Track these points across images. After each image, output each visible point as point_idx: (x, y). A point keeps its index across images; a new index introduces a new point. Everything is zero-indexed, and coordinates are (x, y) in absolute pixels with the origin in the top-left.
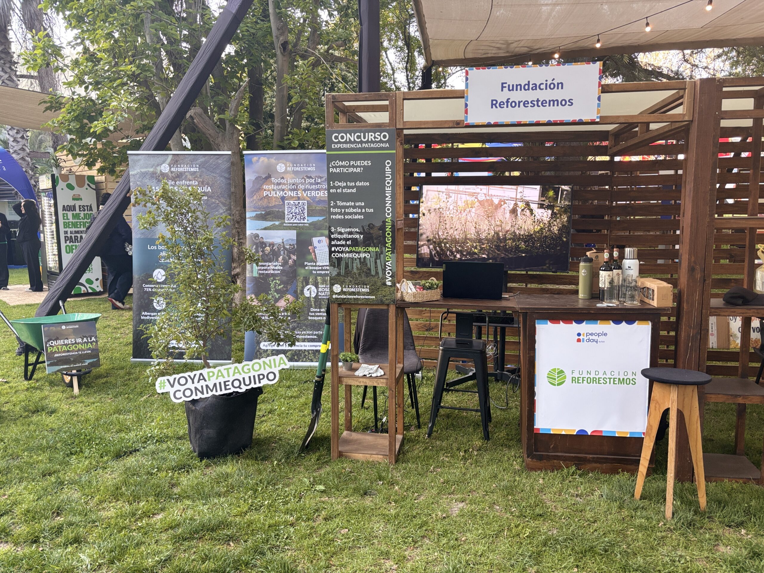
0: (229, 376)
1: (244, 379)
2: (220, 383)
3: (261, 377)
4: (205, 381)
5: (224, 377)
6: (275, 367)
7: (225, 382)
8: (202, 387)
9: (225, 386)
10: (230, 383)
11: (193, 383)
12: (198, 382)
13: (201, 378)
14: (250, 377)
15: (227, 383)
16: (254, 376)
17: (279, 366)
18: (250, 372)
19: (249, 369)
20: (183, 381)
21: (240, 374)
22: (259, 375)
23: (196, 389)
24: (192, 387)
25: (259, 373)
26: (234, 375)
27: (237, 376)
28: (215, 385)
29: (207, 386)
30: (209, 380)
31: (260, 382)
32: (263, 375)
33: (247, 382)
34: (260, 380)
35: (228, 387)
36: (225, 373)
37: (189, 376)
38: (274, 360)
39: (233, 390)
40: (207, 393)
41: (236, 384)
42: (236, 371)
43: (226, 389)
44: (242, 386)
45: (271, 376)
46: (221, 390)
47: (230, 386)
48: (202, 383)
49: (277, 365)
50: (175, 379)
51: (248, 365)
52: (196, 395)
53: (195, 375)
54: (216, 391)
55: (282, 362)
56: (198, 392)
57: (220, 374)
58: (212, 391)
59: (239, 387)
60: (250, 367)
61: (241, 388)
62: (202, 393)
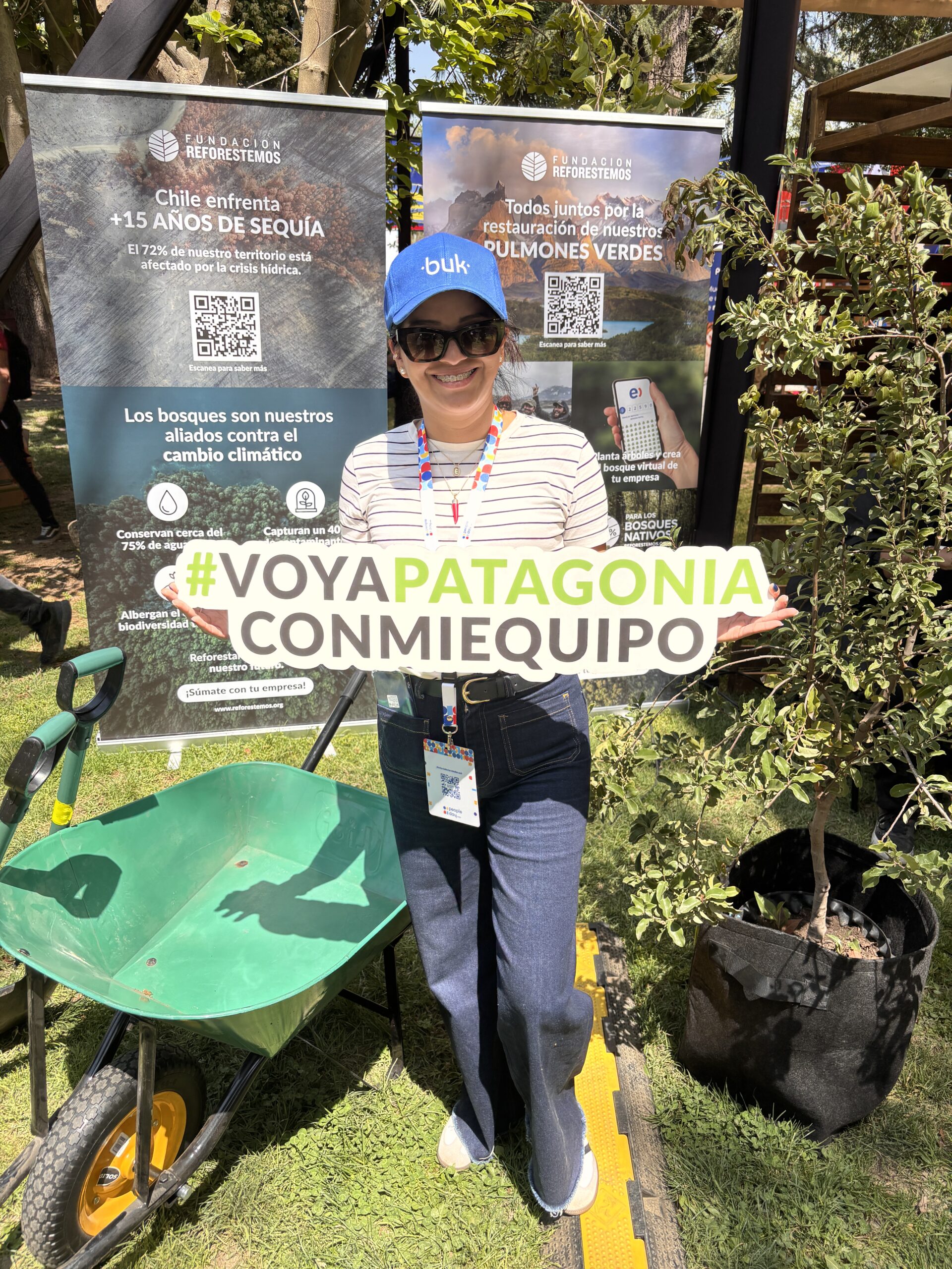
0: (489, 598)
1: (555, 624)
2: (446, 623)
3: (636, 633)
4: (383, 597)
5: (466, 599)
6: (709, 600)
7: (467, 623)
8: (365, 620)
9: (468, 639)
10: (490, 632)
11: (329, 594)
12: (352, 596)
13: (367, 580)
14: (583, 625)
15: (476, 630)
16: (604, 624)
17: (726, 600)
18: (587, 598)
19: (586, 587)
20: (285, 577)
21: (543, 600)
22: (625, 624)
23: (339, 624)
24: (324, 614)
25: (631, 612)
26: (511, 599)
27: (527, 608)
28: (423, 625)
29: (387, 624)
30: (401, 598)
31: (624, 657)
32: (645, 625)
33: (568, 644)
34: (625, 645)
35: (476, 648)
36: (474, 579)
37: (316, 561)
38: (711, 564)
39: (496, 664)
40: (385, 654)
41: (519, 639)
42: (528, 583)
43: (467, 655)
44: (544, 655)
45: (681, 640)
46: (446, 654)
47: (489, 647)
48: (368, 601)
49: (719, 593)
50: (254, 559)
51: (587, 566)
52: (337, 652)
53: (341, 562)
54: (425, 655)
55: (743, 582)
56: (344, 639)
57: (450, 581)
58: (405, 649)
59: (528, 658)
60: (594, 576)
61: (534, 666)
62: (363, 648)
